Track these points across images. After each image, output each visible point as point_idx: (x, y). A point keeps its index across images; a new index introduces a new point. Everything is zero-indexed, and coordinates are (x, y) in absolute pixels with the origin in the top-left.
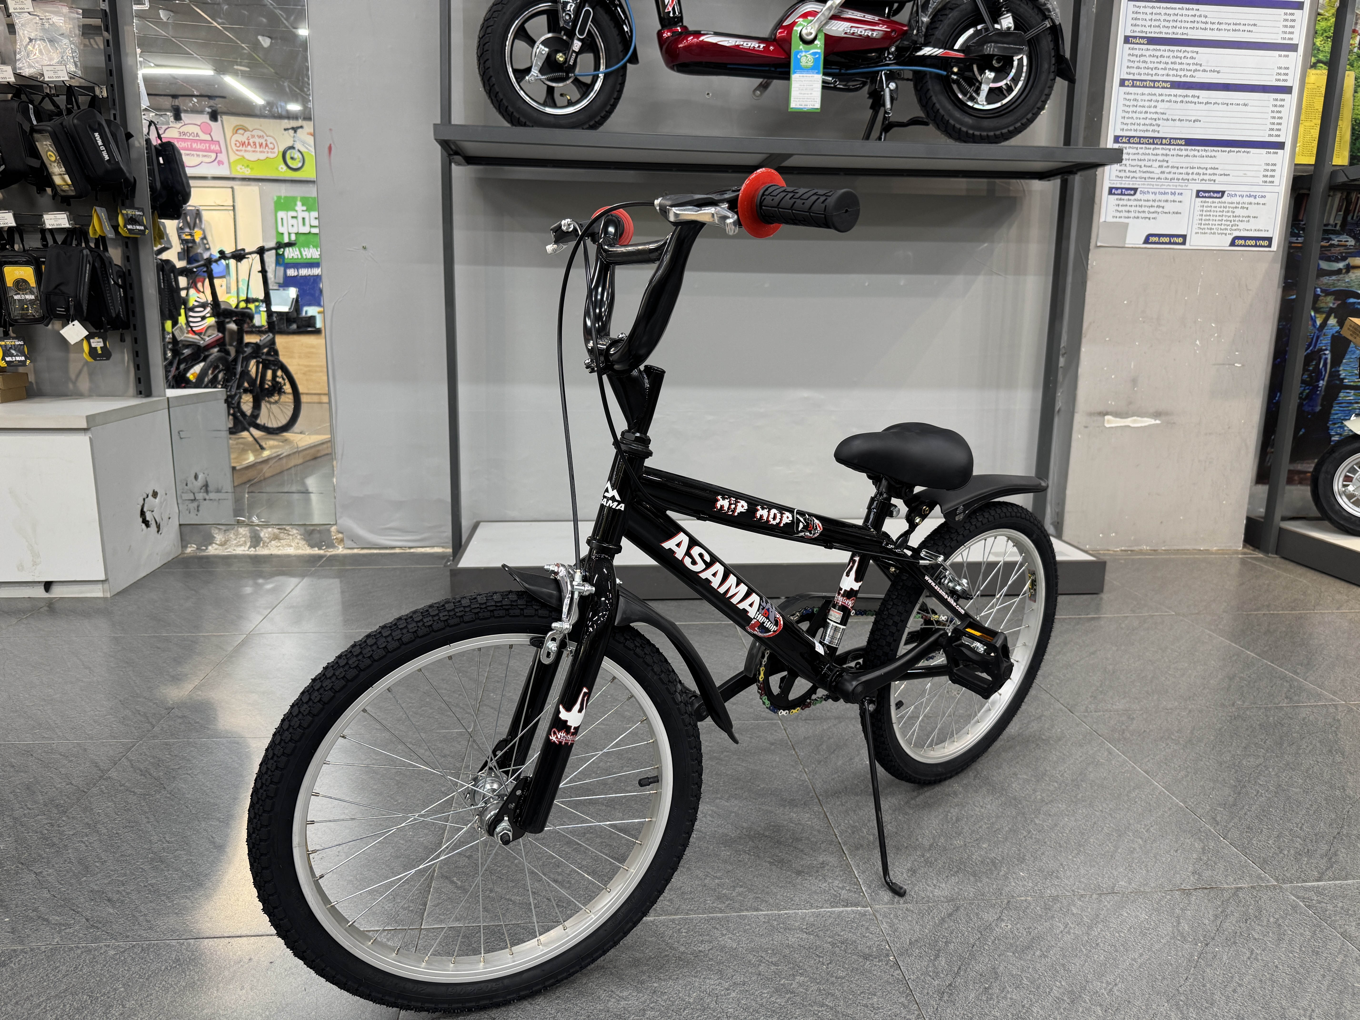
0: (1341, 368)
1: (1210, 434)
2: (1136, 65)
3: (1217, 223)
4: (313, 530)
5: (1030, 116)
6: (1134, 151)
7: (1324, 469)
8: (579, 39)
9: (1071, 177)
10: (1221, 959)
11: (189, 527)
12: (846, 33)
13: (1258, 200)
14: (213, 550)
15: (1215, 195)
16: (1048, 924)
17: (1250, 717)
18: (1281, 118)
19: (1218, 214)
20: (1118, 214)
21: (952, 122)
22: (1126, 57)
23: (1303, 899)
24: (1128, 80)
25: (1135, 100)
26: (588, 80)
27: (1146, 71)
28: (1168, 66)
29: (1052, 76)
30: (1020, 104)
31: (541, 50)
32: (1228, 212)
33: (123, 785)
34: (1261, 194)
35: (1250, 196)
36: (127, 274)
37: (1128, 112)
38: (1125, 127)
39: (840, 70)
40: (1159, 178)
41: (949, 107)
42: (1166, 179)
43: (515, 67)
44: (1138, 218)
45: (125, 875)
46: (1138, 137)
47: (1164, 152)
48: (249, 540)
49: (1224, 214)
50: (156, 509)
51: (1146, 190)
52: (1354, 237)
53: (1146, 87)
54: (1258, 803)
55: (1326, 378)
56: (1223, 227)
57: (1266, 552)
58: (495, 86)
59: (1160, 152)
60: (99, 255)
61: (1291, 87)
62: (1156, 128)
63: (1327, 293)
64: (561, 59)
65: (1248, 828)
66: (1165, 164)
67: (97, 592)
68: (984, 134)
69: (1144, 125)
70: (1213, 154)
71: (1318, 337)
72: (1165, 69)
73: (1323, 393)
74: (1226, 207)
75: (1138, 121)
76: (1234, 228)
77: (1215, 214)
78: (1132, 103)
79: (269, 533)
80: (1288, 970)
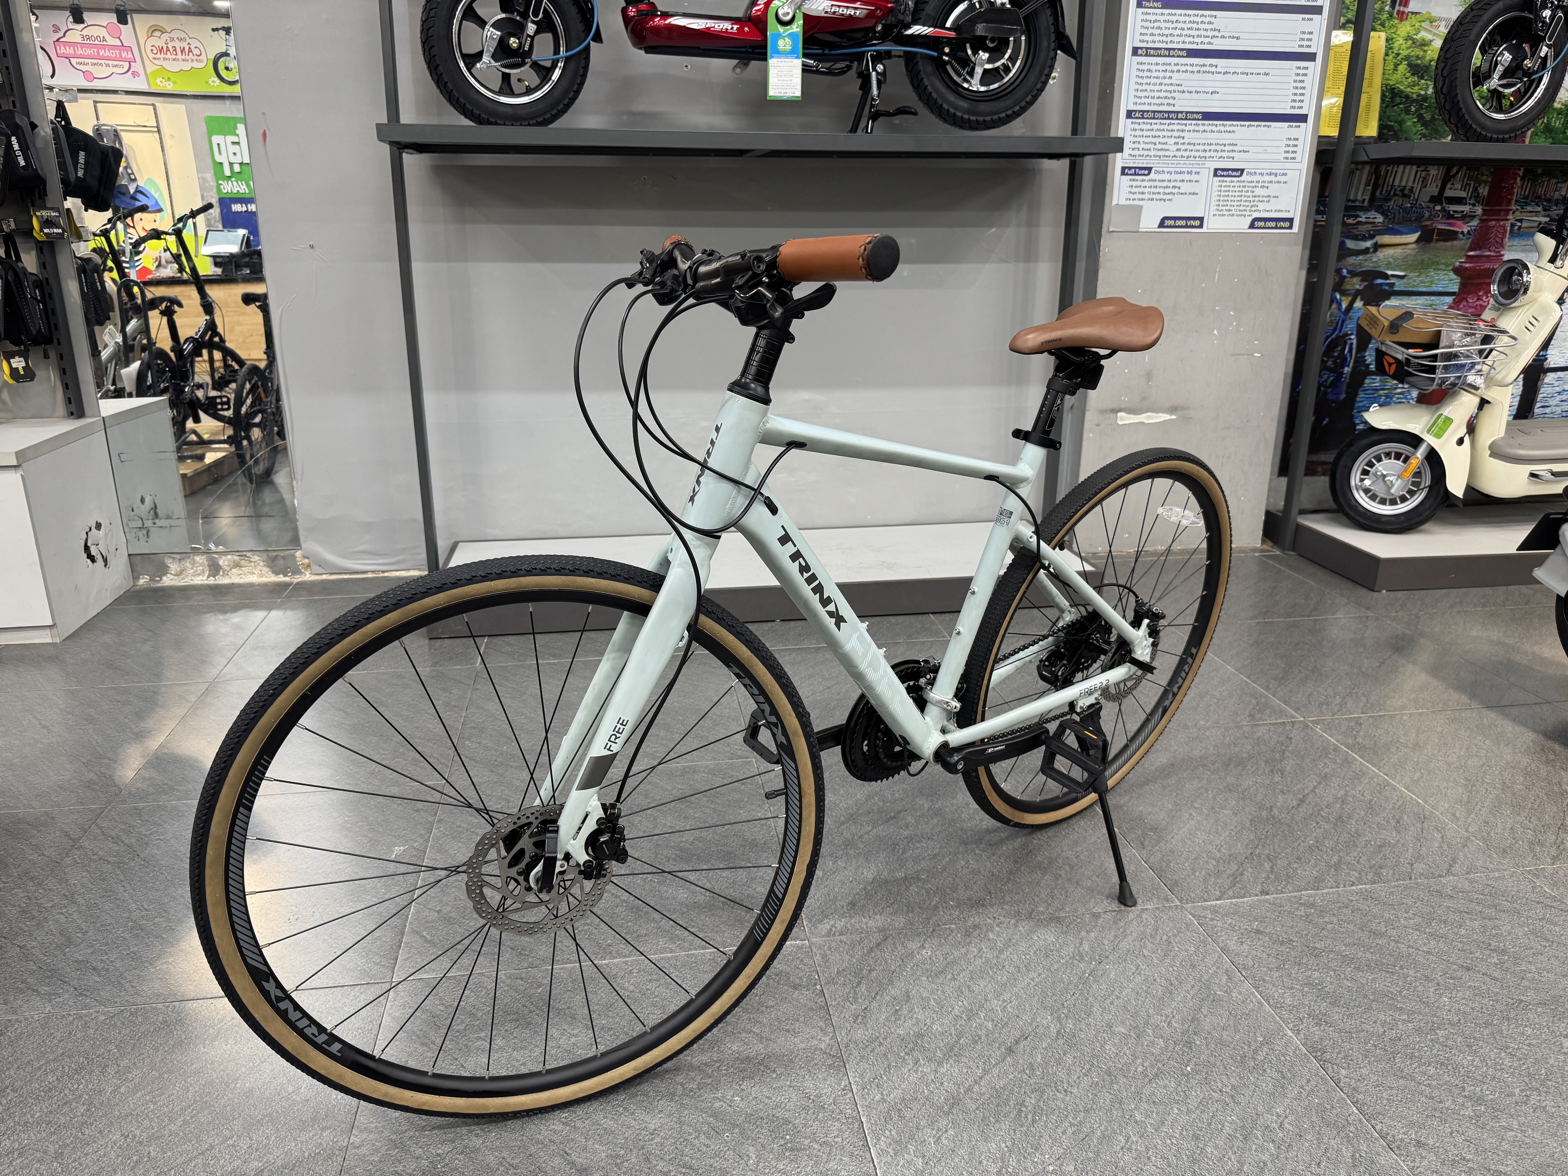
0: (1367, 354)
1: (1228, 428)
2: (1150, 31)
3: (1236, 203)
4: (277, 556)
5: (1029, 98)
6: (1149, 127)
7: (1342, 463)
8: (533, 22)
9: (1078, 159)
10: (1108, 976)
11: (139, 557)
12: (826, 12)
13: (1279, 178)
14: (167, 581)
15: (1234, 174)
16: (964, 949)
17: (1208, 738)
18: (1304, 88)
19: (1237, 194)
20: (1132, 196)
21: (945, 106)
22: (1139, 23)
23: (1197, 917)
24: (1142, 48)
25: (1149, 70)
26: (548, 64)
27: (1161, 38)
28: (1184, 33)
29: (1052, 54)
30: (1018, 86)
31: (492, 34)
32: (1247, 191)
33: (96, 854)
34: (1282, 172)
35: (1271, 174)
36: (44, 282)
37: (1141, 84)
38: (1139, 101)
39: (824, 50)
40: (1175, 156)
41: (943, 89)
42: (1182, 157)
43: (464, 52)
44: (1152, 199)
45: (107, 944)
46: (1152, 111)
47: (1180, 127)
48: (207, 568)
49: (1243, 194)
50: (101, 542)
51: (1161, 169)
52: (1382, 214)
53: (1161, 56)
54: (1187, 826)
55: (1351, 365)
56: (1242, 208)
57: (1283, 548)
58: (444, 76)
59: (1175, 127)
60: (11, 267)
61: (1315, 54)
62: (1171, 101)
63: (1353, 274)
64: (515, 45)
65: (1171, 851)
66: (1181, 140)
67: (45, 638)
68: (981, 119)
69: (1159, 98)
70: (1232, 129)
71: (1343, 321)
72: (1181, 36)
73: (1348, 380)
74: (1245, 187)
75: (1152, 94)
76: (1253, 209)
77: (1234, 194)
78: (1146, 74)
79: (229, 561)
80: (1164, 982)
